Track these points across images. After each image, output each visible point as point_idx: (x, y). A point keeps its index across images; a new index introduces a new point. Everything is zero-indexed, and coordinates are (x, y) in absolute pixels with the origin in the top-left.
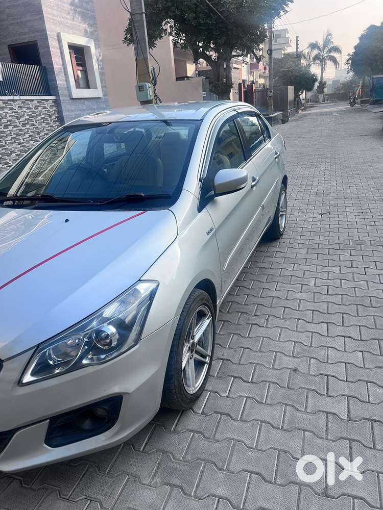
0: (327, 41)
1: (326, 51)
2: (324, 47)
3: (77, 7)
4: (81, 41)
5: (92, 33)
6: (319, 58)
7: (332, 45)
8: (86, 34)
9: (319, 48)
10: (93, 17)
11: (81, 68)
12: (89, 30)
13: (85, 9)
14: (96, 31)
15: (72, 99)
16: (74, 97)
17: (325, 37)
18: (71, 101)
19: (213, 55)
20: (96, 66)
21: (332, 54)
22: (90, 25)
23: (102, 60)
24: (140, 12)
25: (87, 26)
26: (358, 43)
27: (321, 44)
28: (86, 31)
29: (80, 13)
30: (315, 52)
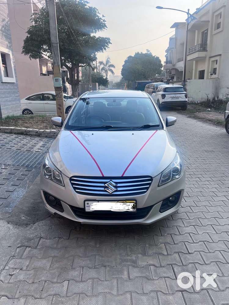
0: (108, 62)
1: (107, 66)
2: (106, 64)
3: (3, 32)
4: (6, 51)
5: (10, 47)
6: (104, 70)
7: (110, 64)
8: (8, 47)
9: (104, 64)
10: (10, 39)
11: (4, 66)
12: (8, 45)
13: (7, 34)
14: (12, 46)
15: (2, 83)
16: (3, 82)
17: (107, 59)
18: (1, 84)
19: (69, 65)
20: (13, 65)
21: (110, 68)
22: (9, 43)
23: (14, 62)
24: (57, 43)
25: (8, 43)
26: (124, 64)
27: (105, 63)
28: (7, 45)
29: (5, 35)
30: (102, 66)
